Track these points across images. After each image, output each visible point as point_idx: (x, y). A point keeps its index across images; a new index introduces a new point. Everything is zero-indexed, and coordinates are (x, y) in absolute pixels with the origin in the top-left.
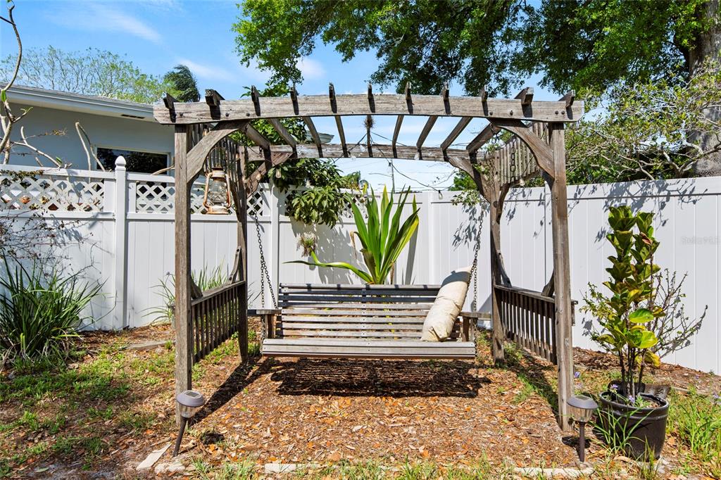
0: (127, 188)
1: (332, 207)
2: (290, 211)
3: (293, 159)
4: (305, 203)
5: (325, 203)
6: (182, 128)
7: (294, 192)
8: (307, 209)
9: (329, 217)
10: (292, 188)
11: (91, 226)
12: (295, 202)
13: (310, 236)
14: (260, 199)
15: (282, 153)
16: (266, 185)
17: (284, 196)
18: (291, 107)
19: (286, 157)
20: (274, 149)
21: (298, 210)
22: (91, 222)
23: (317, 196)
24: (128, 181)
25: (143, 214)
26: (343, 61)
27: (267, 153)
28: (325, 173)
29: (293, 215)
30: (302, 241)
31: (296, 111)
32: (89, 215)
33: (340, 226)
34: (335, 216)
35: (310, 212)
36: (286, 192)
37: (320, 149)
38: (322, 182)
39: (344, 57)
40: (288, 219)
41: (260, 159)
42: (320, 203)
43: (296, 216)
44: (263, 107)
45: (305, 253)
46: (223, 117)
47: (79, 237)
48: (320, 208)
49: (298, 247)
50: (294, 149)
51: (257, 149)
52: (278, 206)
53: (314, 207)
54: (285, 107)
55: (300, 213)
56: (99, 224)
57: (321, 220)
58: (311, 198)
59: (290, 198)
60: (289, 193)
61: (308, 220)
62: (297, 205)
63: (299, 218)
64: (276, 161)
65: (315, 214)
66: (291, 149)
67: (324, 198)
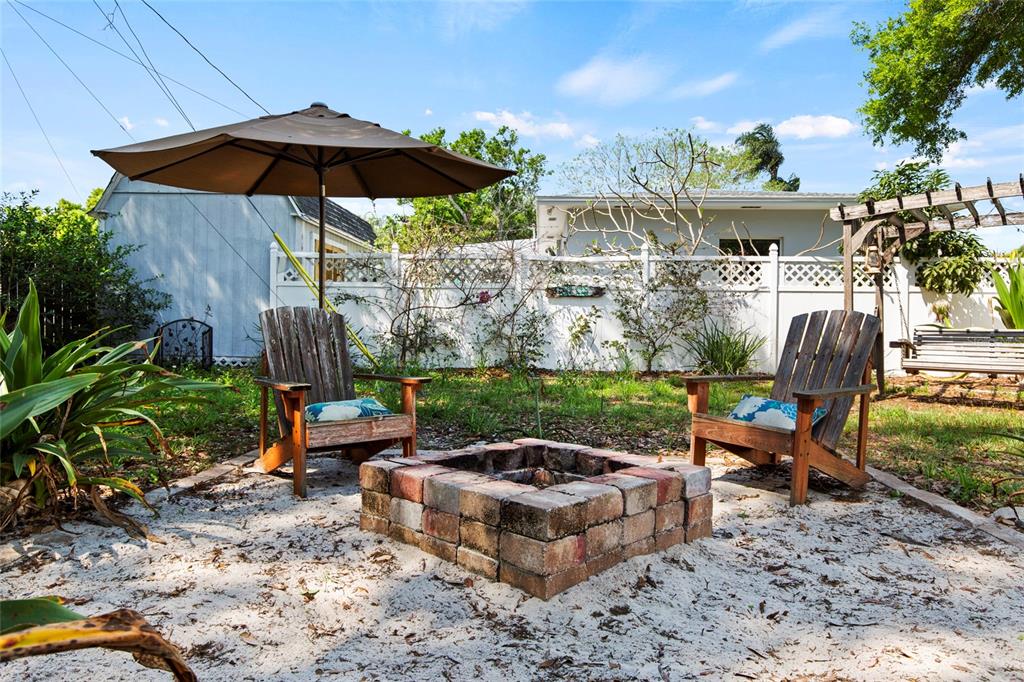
0: (779, 267)
1: (969, 275)
2: (920, 281)
3: (926, 233)
4: (938, 273)
5: (959, 271)
6: (848, 222)
7: (925, 264)
8: (939, 279)
9: (964, 285)
10: (923, 260)
11: (754, 297)
12: (926, 272)
13: (942, 304)
14: (890, 271)
15: (915, 230)
16: (897, 259)
17: (914, 269)
18: (926, 201)
19: (919, 232)
20: (907, 226)
21: (929, 280)
22: (754, 294)
23: (951, 266)
24: (779, 262)
25: (790, 286)
26: (1008, 98)
27: (901, 230)
28: (961, 243)
29: (924, 286)
30: (934, 309)
31: (930, 203)
32: (753, 288)
33: (980, 296)
34: (972, 285)
35: (943, 281)
36: (916, 264)
37: (952, 223)
38: (958, 252)
39: (1009, 93)
40: (918, 289)
41: (895, 236)
42: (954, 271)
43: (928, 286)
44: (904, 203)
45: (938, 319)
46: (877, 213)
47: (746, 305)
48: (954, 277)
49: (930, 314)
50: (927, 225)
51: (894, 228)
52: (908, 277)
53: (948, 276)
54: (922, 201)
55: (932, 283)
56: (760, 296)
57: (955, 290)
58: (944, 268)
59: (920, 270)
60: (920, 264)
61: (941, 290)
62: (928, 275)
63: (931, 288)
64: (909, 236)
65: (948, 282)
66: (923, 226)
67: (958, 267)
